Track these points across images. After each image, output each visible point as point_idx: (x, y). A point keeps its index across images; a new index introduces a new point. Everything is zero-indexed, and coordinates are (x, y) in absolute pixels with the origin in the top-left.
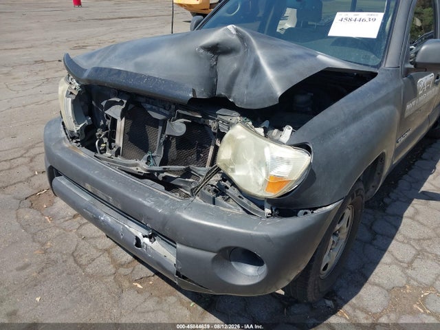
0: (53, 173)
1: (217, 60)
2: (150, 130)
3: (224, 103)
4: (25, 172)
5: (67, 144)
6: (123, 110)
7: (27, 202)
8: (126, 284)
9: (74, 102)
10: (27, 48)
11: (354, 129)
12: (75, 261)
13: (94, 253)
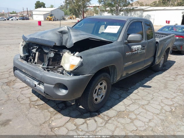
0: (15, 69)
1: (62, 35)
2: (45, 55)
3: (64, 48)
4: (7, 76)
5: (20, 60)
6: (36, 50)
7: (6, 84)
8: (33, 106)
9: (23, 48)
10: (17, 39)
11: (99, 55)
12: (18, 100)
13: (25, 98)
